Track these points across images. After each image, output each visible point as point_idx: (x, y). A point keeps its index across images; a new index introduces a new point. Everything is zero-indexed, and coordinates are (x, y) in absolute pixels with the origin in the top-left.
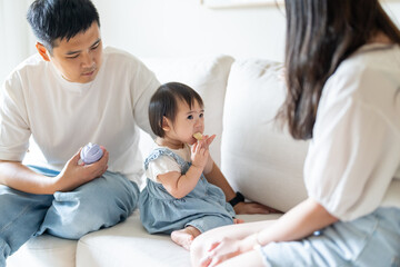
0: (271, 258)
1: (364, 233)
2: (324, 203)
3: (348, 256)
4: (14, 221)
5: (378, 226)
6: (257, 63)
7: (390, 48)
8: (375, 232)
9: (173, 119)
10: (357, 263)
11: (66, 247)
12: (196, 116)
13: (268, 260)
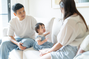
0: (52, 54)
1: (70, 51)
2: (61, 43)
3: (66, 55)
4: (11, 46)
5: (72, 50)
6: (59, 19)
7: (77, 16)
8: (71, 51)
9: (39, 29)
10: (67, 56)
11: (21, 52)
12: (43, 28)
13: (52, 55)
